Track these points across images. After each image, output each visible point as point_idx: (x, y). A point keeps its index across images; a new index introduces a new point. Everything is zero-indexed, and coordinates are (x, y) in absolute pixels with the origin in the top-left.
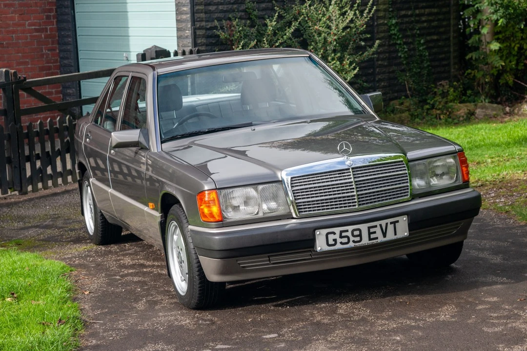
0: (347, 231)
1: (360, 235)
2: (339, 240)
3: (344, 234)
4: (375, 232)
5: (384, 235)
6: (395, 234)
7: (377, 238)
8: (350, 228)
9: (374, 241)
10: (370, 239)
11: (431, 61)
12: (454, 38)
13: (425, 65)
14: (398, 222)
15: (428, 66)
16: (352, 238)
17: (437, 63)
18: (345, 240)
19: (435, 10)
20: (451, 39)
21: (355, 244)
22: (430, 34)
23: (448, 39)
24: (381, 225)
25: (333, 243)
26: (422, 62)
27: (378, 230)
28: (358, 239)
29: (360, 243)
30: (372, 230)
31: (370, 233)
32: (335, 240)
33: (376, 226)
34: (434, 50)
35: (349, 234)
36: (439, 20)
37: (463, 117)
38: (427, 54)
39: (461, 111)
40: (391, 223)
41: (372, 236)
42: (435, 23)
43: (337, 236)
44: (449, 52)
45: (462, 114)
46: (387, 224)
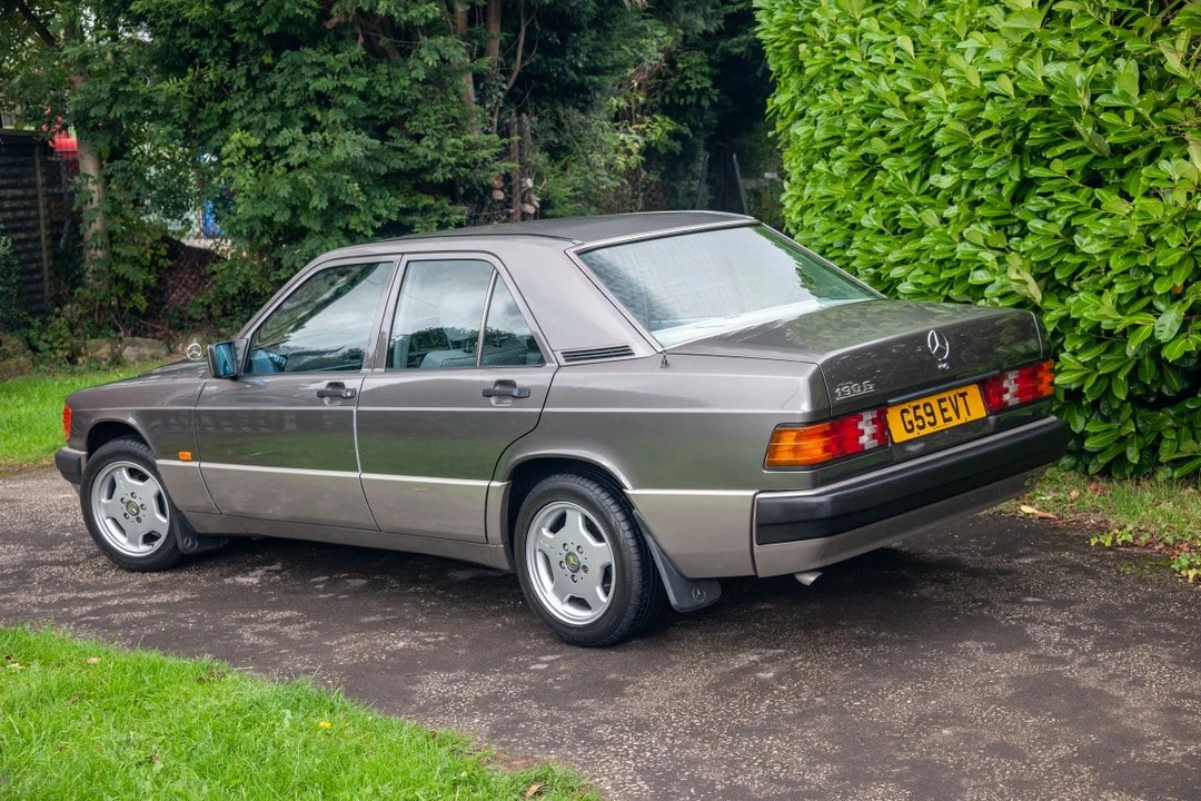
11: (21, 273)
12: (47, 237)
13: (14, 281)
15: (18, 281)
17: (27, 278)
19: (19, 193)
20: (43, 238)
22: (15, 230)
23: (38, 239)
26: (10, 274)
34: (24, 256)
36: (25, 208)
37: (106, 359)
38: (16, 262)
39: (102, 350)
42: (21, 214)
44: (40, 260)
45: (105, 356)
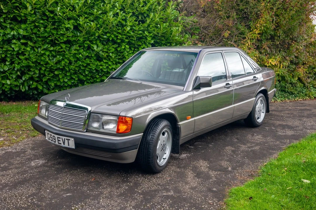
1: (55, 139)
5: (64, 143)
6: (69, 145)
7: (61, 144)
14: (69, 140)
25: (49, 138)
29: (55, 143)
31: (58, 140)
35: (52, 137)
40: (67, 139)
41: (59, 142)
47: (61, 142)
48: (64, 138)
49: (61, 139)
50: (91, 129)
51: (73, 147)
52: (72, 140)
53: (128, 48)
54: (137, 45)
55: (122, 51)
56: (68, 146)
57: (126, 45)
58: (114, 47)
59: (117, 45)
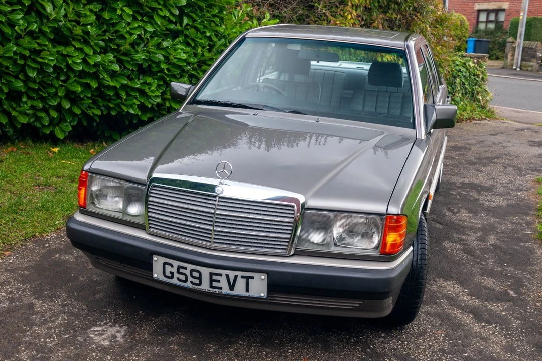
0: (185, 268)
1: (200, 278)
2: (176, 275)
3: (181, 270)
4: (219, 281)
5: (232, 287)
6: (247, 290)
7: (221, 288)
8: (190, 267)
9: (217, 291)
10: (211, 286)
14: (253, 278)
16: (190, 279)
18: (182, 277)
21: (193, 286)
24: (227, 276)
25: (170, 275)
27: (223, 279)
28: (197, 281)
29: (199, 287)
30: (214, 277)
31: (212, 281)
32: (172, 273)
33: (221, 275)
35: (187, 272)
40: (242, 277)
41: (215, 284)
43: (174, 270)
46: (236, 277)
47: (224, 283)
48: (232, 274)
49: (224, 277)
50: (305, 247)
51: (262, 295)
52: (263, 277)
53: (128, 14)
54: (150, 8)
55: (115, 21)
56: (244, 293)
57: (124, 6)
58: (95, 10)
59: (98, 4)
